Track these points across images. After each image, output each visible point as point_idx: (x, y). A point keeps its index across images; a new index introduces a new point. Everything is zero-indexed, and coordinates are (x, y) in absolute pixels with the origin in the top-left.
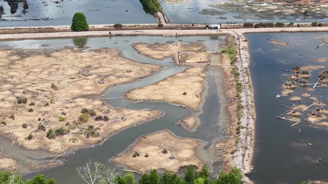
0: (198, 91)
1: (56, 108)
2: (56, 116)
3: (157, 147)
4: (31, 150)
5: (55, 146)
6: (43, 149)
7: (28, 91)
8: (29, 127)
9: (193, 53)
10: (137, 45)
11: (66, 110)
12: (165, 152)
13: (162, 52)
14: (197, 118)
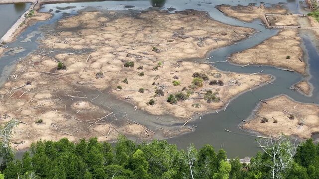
0: (299, 55)
1: (166, 72)
2: (169, 80)
3: (282, 113)
4: (156, 115)
5: (179, 112)
6: (168, 115)
7: (130, 54)
8: (145, 92)
9: (280, 16)
10: (222, 8)
11: (177, 74)
12: (292, 118)
13: (248, 15)
14: (309, 83)
